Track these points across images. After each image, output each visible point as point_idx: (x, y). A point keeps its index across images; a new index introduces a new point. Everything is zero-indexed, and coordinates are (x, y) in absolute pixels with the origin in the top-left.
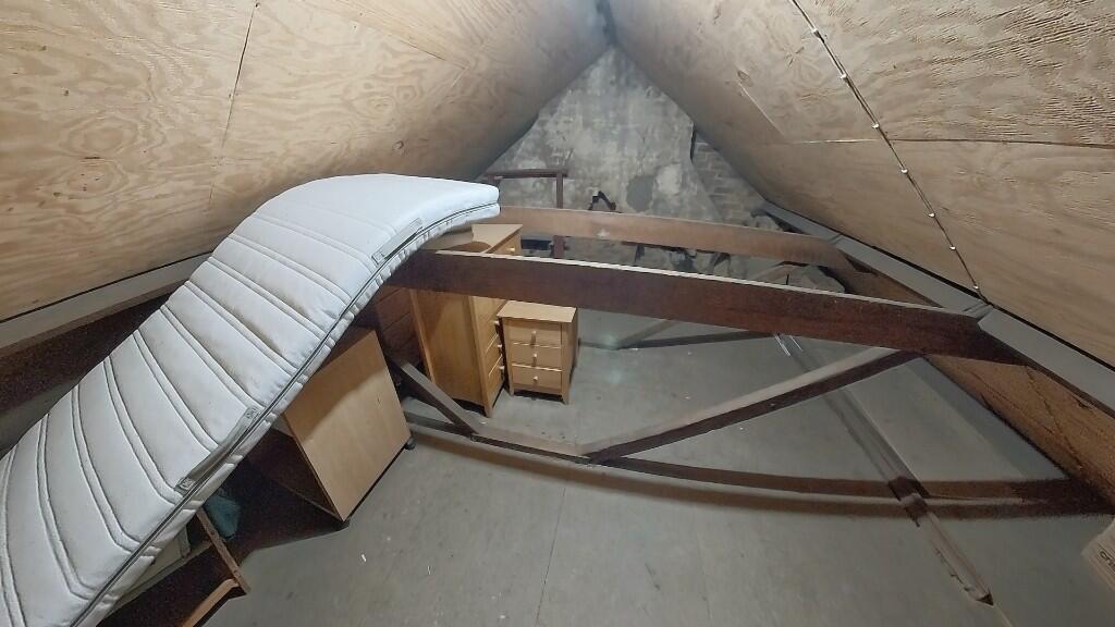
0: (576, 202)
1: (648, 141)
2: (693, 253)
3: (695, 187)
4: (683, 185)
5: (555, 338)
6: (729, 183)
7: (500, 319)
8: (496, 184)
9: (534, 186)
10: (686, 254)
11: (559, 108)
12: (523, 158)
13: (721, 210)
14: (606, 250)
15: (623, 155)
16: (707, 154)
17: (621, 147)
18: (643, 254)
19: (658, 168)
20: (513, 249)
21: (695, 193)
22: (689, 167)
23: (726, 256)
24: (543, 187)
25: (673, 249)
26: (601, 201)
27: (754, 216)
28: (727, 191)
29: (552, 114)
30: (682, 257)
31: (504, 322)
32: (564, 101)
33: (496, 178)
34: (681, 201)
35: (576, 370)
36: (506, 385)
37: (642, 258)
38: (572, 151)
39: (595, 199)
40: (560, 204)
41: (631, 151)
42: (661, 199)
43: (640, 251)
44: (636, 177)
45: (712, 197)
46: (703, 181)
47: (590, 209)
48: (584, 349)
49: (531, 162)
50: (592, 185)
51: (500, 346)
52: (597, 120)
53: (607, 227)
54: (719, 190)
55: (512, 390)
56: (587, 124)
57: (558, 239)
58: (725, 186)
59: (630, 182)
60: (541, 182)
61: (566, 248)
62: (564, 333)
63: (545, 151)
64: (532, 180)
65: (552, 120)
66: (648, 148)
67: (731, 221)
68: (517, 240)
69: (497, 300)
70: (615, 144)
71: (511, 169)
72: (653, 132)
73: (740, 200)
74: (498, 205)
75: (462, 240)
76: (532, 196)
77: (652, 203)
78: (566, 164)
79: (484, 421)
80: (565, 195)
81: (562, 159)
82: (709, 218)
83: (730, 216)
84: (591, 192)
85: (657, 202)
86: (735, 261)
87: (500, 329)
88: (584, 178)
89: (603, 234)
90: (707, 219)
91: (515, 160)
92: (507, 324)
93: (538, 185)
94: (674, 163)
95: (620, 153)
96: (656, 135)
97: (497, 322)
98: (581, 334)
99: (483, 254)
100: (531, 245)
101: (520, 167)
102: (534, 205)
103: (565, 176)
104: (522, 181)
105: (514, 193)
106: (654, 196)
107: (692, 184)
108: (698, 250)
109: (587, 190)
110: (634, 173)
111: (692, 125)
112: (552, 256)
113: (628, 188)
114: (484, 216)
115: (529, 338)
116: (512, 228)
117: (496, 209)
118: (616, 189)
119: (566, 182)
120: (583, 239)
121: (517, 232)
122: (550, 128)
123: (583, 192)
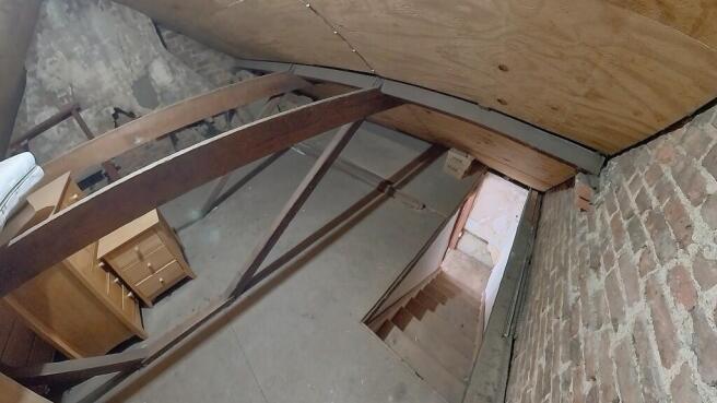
0: (102, 127)
1: (125, 48)
2: (211, 120)
3: (182, 70)
4: (173, 72)
5: (156, 241)
6: (204, 55)
7: (102, 260)
8: (26, 149)
9: (59, 132)
10: (207, 123)
11: (39, 54)
12: (35, 113)
13: (210, 78)
14: (148, 152)
15: (114, 69)
16: (175, 39)
17: (108, 63)
18: (177, 140)
19: (146, 67)
20: (75, 196)
21: (184, 75)
22: (169, 56)
23: (233, 112)
24: (67, 129)
25: (195, 125)
26: (120, 115)
27: (234, 74)
28: (206, 62)
29: (36, 61)
30: (205, 127)
31: (107, 259)
32: (39, 46)
33: (23, 144)
34: (179, 85)
35: (186, 251)
36: (142, 304)
37: (178, 143)
38: (71, 86)
39: (115, 116)
40: (90, 136)
41: (118, 63)
42: (164, 91)
43: (173, 138)
44: (135, 82)
45: (198, 72)
46: (185, 63)
47: (116, 126)
48: (181, 233)
49: (44, 113)
50: (105, 106)
51: (117, 280)
52: (76, 49)
53: (138, 134)
54: (200, 64)
55: (149, 303)
56: (70, 56)
57: (106, 164)
58: (202, 59)
59: (132, 87)
60: (63, 126)
61: (118, 168)
62: (160, 233)
63: (49, 97)
64: (54, 128)
65: (38, 66)
66: (129, 54)
67: (222, 84)
68: (74, 185)
69: (89, 247)
70: (101, 63)
71: (31, 128)
72: (125, 39)
73: (219, 66)
74: (39, 168)
75: (26, 218)
76: (63, 142)
77: (159, 98)
78: (74, 99)
79: (143, 345)
80: (89, 126)
81: (67, 97)
82: (206, 89)
83: (219, 81)
84: (108, 112)
85: (161, 94)
86: (241, 112)
87: (107, 268)
88: (96, 103)
89: (139, 141)
90: (205, 91)
91: (29, 119)
92: (111, 259)
93: (62, 129)
94: (155, 57)
95: (111, 69)
96: (129, 40)
97: (102, 264)
98: (173, 224)
99: (52, 217)
100: (87, 183)
101: (37, 123)
102: (70, 148)
103: (79, 110)
104: (47, 134)
105: (46, 149)
106: (158, 91)
107: (178, 69)
108: (213, 117)
109: (104, 111)
110: (131, 80)
111: (150, 21)
112: (110, 182)
113: (134, 94)
114: (32, 184)
115: (136, 256)
116: (63, 180)
117: (39, 171)
118: (126, 100)
119: (82, 114)
120: (126, 153)
121: (69, 180)
122: (43, 75)
123: (102, 115)
